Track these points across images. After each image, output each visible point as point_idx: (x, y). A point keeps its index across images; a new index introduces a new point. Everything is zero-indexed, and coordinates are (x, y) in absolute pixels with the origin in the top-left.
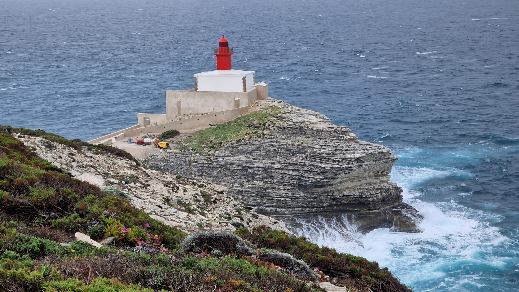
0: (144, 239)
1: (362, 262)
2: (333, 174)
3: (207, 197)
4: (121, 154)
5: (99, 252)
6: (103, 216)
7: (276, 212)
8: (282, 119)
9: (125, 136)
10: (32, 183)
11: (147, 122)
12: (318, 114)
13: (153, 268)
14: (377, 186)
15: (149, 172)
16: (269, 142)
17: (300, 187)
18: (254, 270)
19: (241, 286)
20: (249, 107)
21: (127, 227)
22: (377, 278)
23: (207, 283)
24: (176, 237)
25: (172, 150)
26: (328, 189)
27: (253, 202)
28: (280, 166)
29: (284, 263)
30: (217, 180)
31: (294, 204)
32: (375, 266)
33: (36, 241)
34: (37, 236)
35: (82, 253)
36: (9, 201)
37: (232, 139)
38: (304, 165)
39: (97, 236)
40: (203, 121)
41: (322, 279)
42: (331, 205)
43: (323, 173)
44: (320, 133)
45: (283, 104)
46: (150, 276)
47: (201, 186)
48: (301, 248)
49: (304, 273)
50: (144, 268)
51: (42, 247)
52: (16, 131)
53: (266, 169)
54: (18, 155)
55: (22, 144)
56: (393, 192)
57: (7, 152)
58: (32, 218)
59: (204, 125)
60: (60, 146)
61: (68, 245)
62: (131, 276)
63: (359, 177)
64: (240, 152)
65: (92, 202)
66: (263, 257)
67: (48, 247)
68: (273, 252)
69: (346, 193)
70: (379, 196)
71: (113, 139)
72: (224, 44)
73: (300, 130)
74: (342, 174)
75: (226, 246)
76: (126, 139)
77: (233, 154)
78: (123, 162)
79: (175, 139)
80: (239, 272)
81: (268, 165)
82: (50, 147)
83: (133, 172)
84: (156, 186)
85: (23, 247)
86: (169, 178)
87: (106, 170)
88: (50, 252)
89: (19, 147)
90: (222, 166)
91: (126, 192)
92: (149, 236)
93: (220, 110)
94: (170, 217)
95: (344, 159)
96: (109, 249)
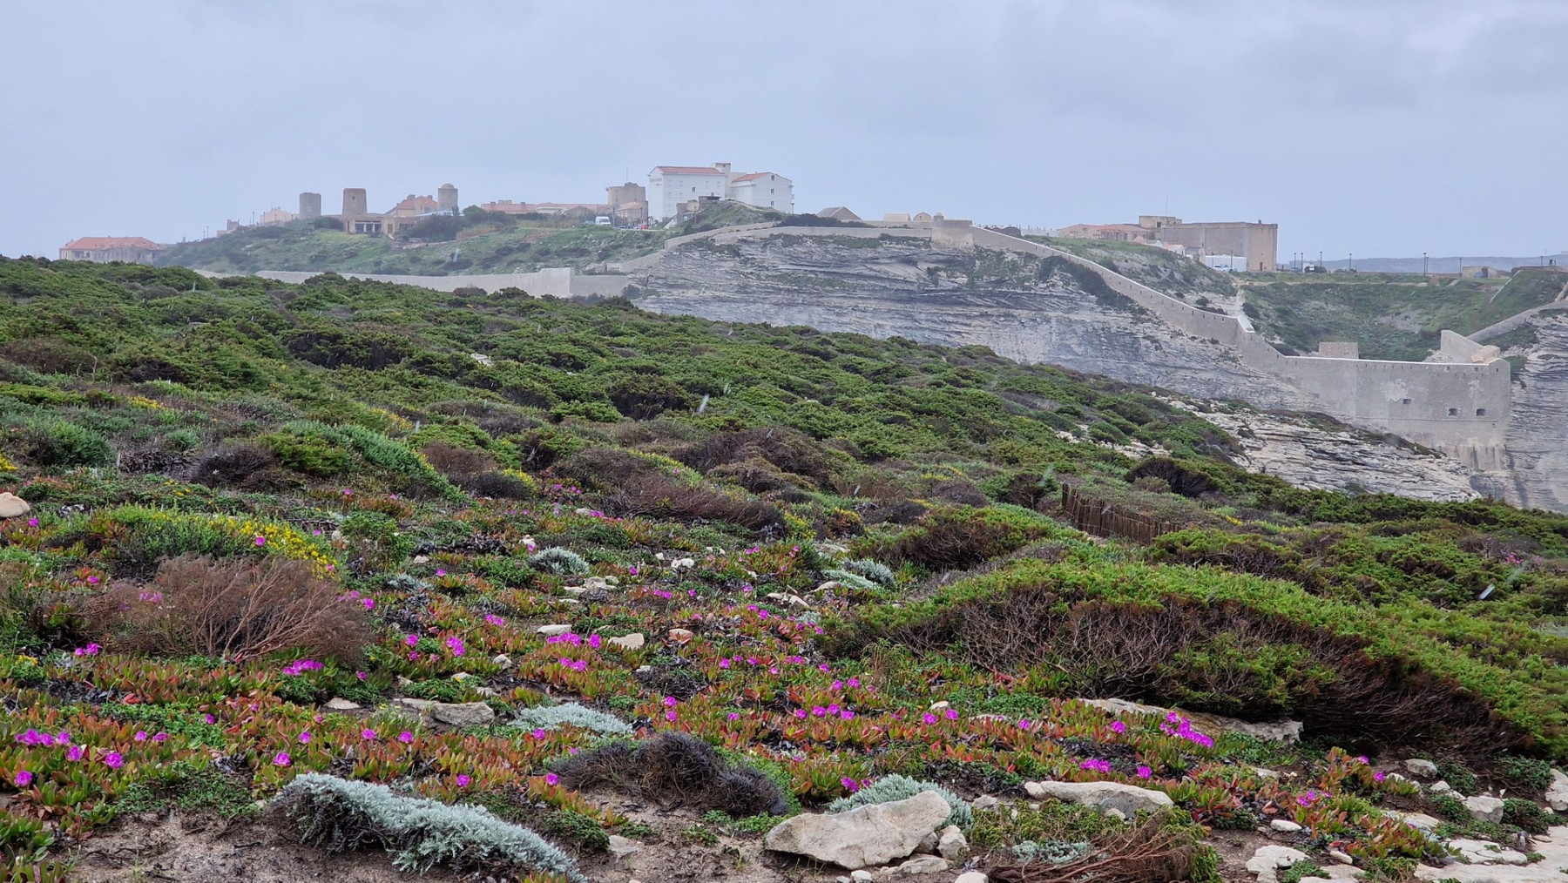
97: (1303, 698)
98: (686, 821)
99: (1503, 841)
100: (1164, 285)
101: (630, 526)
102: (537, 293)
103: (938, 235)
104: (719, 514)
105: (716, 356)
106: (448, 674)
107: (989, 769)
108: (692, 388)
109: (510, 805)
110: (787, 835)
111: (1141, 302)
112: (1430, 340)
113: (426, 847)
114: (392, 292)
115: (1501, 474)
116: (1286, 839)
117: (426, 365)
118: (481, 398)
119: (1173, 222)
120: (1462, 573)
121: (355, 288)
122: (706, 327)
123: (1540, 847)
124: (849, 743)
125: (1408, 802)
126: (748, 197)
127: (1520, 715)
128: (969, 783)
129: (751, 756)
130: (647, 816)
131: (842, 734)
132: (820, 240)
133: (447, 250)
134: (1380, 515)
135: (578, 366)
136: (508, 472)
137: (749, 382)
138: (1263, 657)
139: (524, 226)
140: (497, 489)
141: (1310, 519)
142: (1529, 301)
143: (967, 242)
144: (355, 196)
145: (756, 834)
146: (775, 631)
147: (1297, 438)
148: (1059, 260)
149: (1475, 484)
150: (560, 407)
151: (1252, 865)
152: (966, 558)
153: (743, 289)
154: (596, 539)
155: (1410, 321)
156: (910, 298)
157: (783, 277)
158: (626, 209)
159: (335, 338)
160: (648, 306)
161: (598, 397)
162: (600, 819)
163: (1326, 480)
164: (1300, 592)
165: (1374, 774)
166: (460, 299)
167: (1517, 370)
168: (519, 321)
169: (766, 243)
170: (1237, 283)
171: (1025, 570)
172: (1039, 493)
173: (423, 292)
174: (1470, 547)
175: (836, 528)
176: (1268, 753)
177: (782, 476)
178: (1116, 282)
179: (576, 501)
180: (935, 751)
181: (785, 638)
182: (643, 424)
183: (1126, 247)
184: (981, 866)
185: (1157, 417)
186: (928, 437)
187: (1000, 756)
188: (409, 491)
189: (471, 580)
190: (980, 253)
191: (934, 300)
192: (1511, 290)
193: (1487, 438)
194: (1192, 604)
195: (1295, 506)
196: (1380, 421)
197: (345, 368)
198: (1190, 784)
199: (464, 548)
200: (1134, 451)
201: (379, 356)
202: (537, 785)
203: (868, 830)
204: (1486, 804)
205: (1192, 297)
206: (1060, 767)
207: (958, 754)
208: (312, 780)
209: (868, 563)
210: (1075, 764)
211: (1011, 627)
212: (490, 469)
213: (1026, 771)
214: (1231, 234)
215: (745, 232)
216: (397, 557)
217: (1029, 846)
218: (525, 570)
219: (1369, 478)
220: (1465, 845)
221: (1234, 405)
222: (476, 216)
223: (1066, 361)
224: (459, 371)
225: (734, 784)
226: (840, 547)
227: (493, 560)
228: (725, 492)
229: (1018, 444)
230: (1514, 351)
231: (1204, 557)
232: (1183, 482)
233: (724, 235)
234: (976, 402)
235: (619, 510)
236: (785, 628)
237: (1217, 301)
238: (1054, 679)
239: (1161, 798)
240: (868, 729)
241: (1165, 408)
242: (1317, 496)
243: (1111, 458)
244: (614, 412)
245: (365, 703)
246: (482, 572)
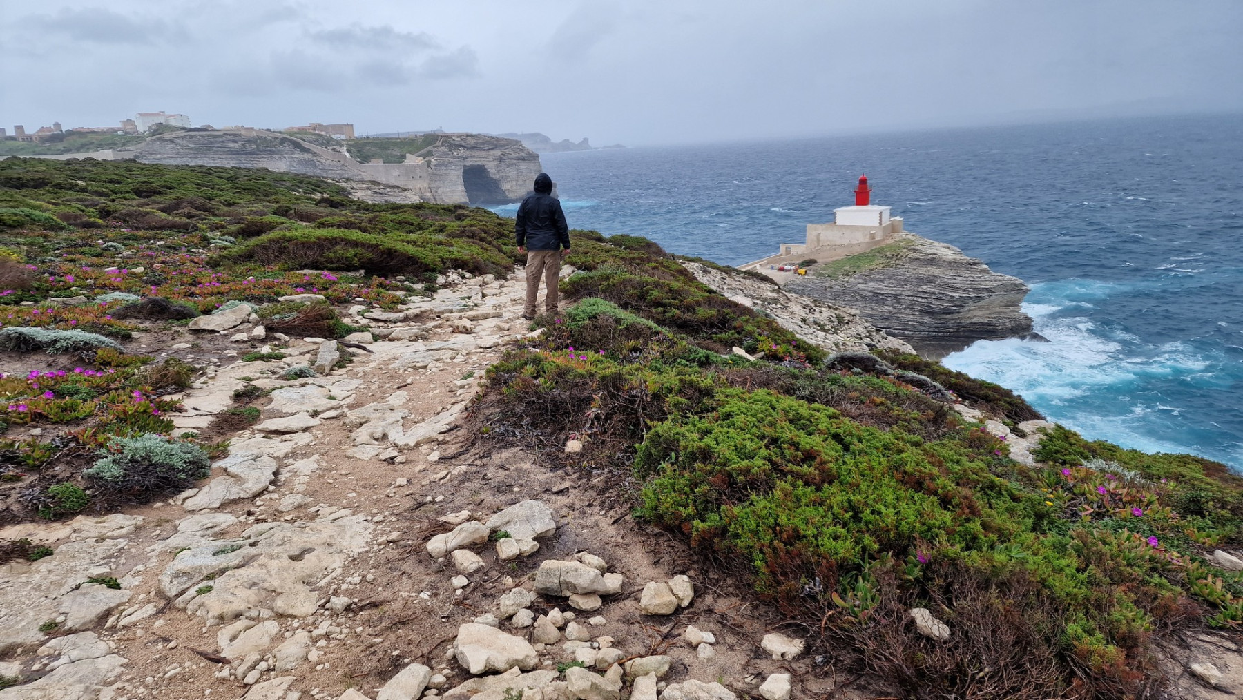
0: (791, 356)
1: (996, 389)
2: (962, 303)
3: (841, 320)
4: (765, 279)
5: (753, 365)
6: (756, 334)
7: (903, 335)
8: (914, 250)
9: (768, 263)
10: (698, 304)
11: (788, 251)
12: (951, 246)
13: (801, 382)
14: (1007, 316)
15: (789, 295)
16: (900, 271)
17: (928, 312)
18: (894, 390)
19: (882, 404)
20: (884, 240)
21: (777, 344)
22: (1010, 404)
23: (851, 399)
24: (819, 355)
25: (810, 277)
26: (956, 316)
27: (882, 325)
28: (909, 293)
29: (920, 384)
30: (850, 304)
31: (921, 328)
32: (1008, 393)
33: (702, 353)
34: (702, 348)
35: (738, 365)
36: (679, 318)
37: (865, 268)
38: (934, 293)
39: (751, 350)
40: (839, 251)
41: (956, 402)
42: (958, 331)
43: (952, 302)
44: (951, 264)
45: (917, 237)
46: (799, 389)
47: (835, 309)
48: (934, 371)
49: (940, 395)
50: (793, 382)
51: (707, 357)
52: (679, 258)
53: (896, 296)
54: (682, 278)
55: (686, 270)
56: (1023, 322)
57: (674, 276)
58: (698, 332)
59: (840, 255)
60: (713, 271)
61: (727, 357)
62: (782, 387)
63: (988, 307)
64: (872, 280)
65: (747, 321)
66: (900, 377)
67: (712, 358)
68: (911, 374)
69: (974, 320)
70: (1008, 325)
71: (758, 266)
72: (863, 182)
73: (931, 261)
74: (971, 303)
75: (866, 366)
76: (769, 266)
77: (865, 282)
78: (767, 286)
79: (812, 267)
80: (880, 390)
81: (898, 292)
82: (705, 272)
83: (775, 295)
84: (795, 307)
85: (692, 356)
86: (807, 301)
87: (752, 293)
88: (713, 362)
89: (683, 272)
90: (854, 292)
91: (768, 311)
92: (795, 353)
93: (855, 242)
94: (809, 336)
95: (974, 289)
96: (761, 363)
97: (363, 263)
98: (161, 324)
99: (424, 295)
100: (321, 145)
101: (140, 233)
102: (100, 159)
103: (243, 132)
104: (174, 226)
105: (170, 176)
106: (69, 288)
107: (266, 295)
108: (163, 187)
109: (93, 327)
110: (196, 324)
111: (315, 150)
112: (403, 157)
113: (58, 345)
114: (41, 161)
115: (429, 194)
116: (360, 303)
117: (58, 186)
118: (81, 195)
119: (321, 125)
120: (415, 223)
121: (25, 161)
122: (165, 167)
123: (435, 296)
124: (219, 293)
125: (397, 288)
126: (173, 123)
127: (427, 261)
128: (260, 300)
129: (183, 301)
130: (147, 324)
131: (216, 290)
132: (202, 136)
133: (60, 146)
134: (393, 209)
135: (119, 183)
136: (92, 219)
137: (184, 183)
138: (350, 252)
139: (89, 135)
140: (89, 225)
141: (373, 211)
142: (430, 144)
143: (254, 134)
144: (19, 128)
145: (186, 325)
146: (192, 261)
147: (368, 188)
148: (286, 139)
149: (421, 198)
150: (113, 196)
151: (350, 312)
152: (259, 233)
153: (177, 154)
154: (127, 238)
155: (397, 152)
156: (237, 153)
157: (192, 149)
158: (129, 128)
159: (19, 179)
160: (143, 161)
161: (128, 192)
162: (129, 327)
163: (378, 200)
164: (359, 232)
165: (387, 282)
166: (69, 162)
167: (429, 163)
168: (94, 169)
169: (183, 138)
170: (344, 143)
171: (273, 235)
172: (287, 211)
173: (53, 161)
174: (418, 216)
175: (216, 227)
176: (355, 280)
177: (197, 213)
178: (305, 145)
179: (121, 226)
180: (247, 292)
181: (196, 263)
182: (146, 200)
183: (306, 133)
184: (262, 324)
185: (324, 185)
186: (248, 197)
187: (269, 291)
188: (52, 229)
189: (78, 256)
190: (259, 138)
191: (245, 154)
192: (424, 141)
193: (423, 185)
194: (326, 239)
195: (368, 208)
196: (393, 182)
197: (25, 189)
198: (330, 292)
199: (75, 246)
200: (317, 196)
201: (39, 184)
202: (103, 320)
203: (224, 318)
204: (419, 286)
205: (330, 148)
206: (289, 291)
207: (255, 292)
208: (10, 329)
209: (226, 237)
210: (293, 291)
211: (270, 252)
212: (85, 219)
213: (278, 294)
214: (339, 128)
215: (174, 134)
216: (46, 252)
217: (277, 316)
218: (99, 250)
219: (391, 199)
220: (413, 298)
221: (347, 180)
222: (70, 133)
223: (293, 171)
224: (73, 187)
225: (176, 310)
226: (217, 233)
227: (86, 249)
228: (177, 219)
229: (279, 197)
230: (427, 159)
231: (332, 226)
232: (333, 204)
233: (167, 136)
234: (263, 185)
235: (137, 228)
236: (196, 260)
237: (338, 149)
238: (286, 266)
239: (321, 297)
240: (225, 288)
241: (326, 182)
242: (375, 205)
243: (311, 199)
244: (135, 197)
245: (36, 301)
246: (82, 253)
